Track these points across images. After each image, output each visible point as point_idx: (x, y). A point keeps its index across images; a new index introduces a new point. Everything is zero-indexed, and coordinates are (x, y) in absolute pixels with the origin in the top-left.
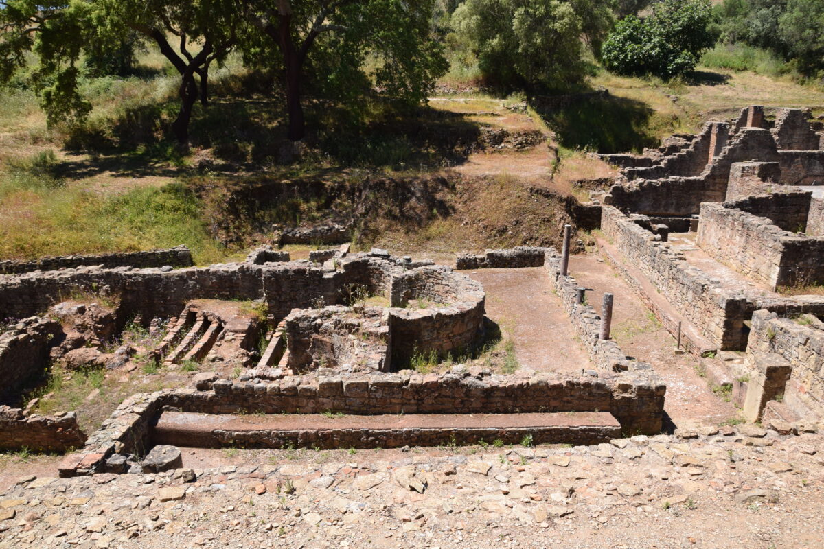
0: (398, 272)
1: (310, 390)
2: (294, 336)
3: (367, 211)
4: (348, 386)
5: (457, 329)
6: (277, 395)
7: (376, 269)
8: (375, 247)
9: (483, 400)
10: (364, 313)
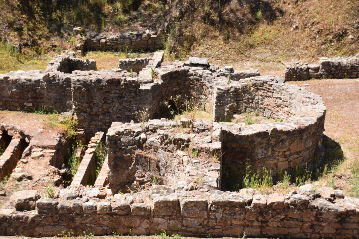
0: (223, 83)
1: (144, 209)
2: (115, 152)
3: (182, 14)
4: (186, 204)
5: (295, 147)
6: (108, 214)
7: (197, 80)
8: (192, 56)
9: (337, 226)
10: (193, 127)
